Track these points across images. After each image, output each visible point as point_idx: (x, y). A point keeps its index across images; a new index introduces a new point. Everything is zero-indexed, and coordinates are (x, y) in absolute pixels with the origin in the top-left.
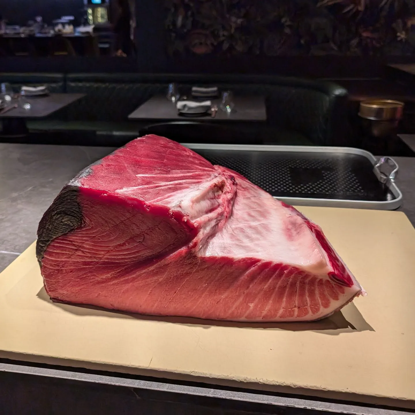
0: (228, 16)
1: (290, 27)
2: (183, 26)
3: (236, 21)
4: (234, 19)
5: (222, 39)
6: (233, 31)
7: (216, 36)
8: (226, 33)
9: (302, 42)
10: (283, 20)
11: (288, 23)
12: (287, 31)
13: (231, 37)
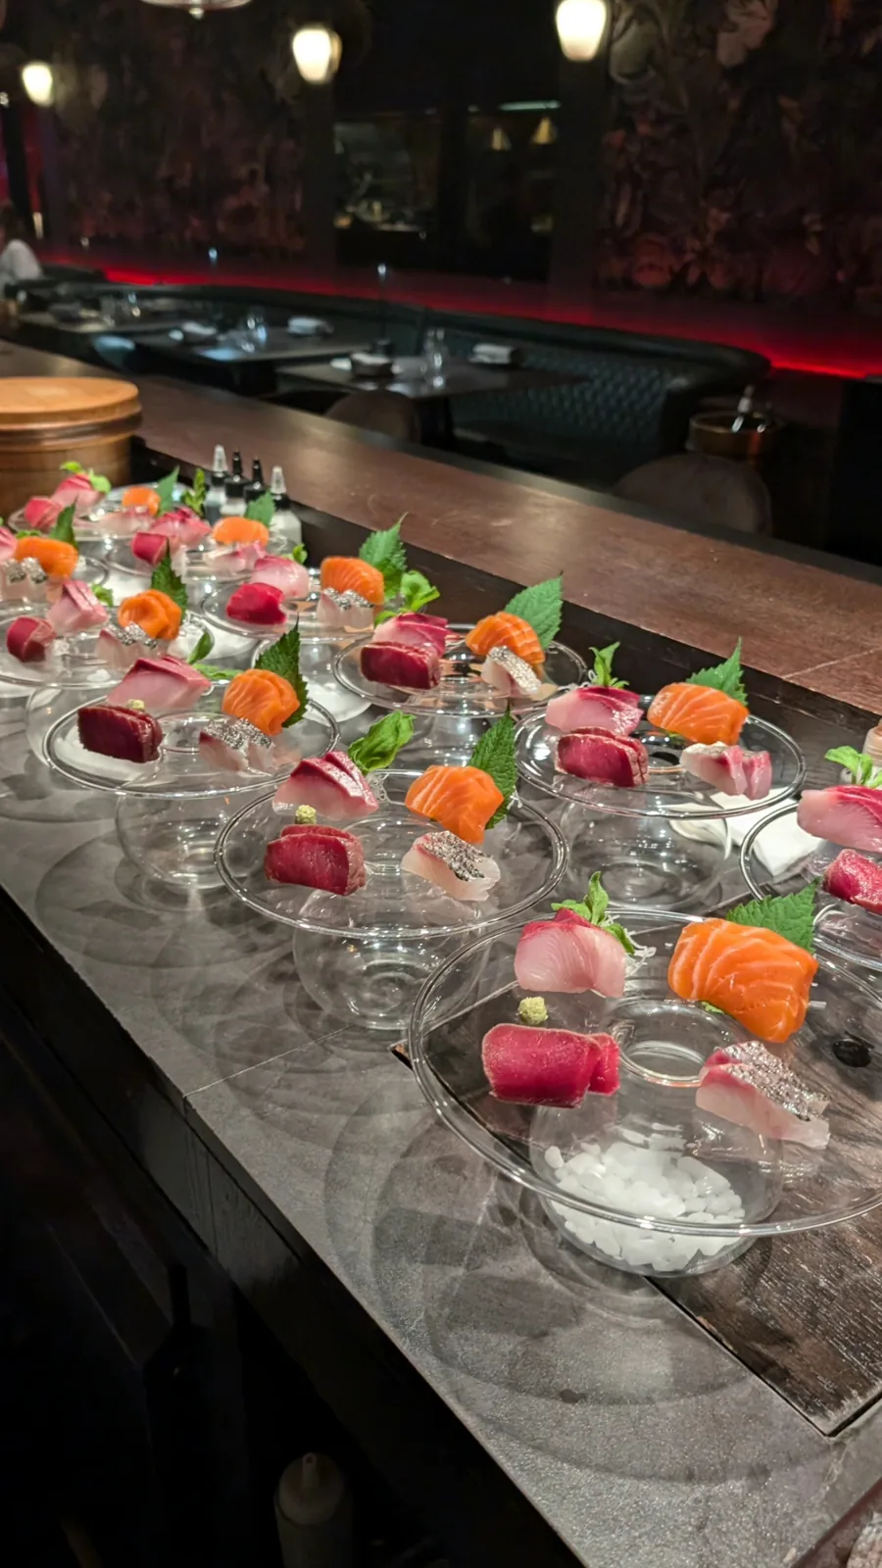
0: (702, 203)
1: (819, 235)
2: (627, 223)
3: (719, 218)
4: (714, 212)
5: (689, 257)
6: (710, 239)
7: (679, 251)
8: (697, 245)
9: (841, 276)
10: (807, 219)
11: (817, 227)
12: (813, 246)
13: (704, 255)
